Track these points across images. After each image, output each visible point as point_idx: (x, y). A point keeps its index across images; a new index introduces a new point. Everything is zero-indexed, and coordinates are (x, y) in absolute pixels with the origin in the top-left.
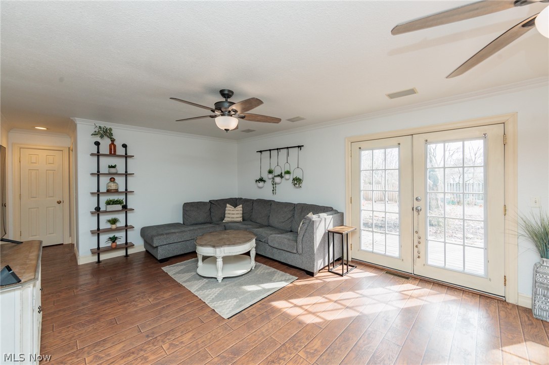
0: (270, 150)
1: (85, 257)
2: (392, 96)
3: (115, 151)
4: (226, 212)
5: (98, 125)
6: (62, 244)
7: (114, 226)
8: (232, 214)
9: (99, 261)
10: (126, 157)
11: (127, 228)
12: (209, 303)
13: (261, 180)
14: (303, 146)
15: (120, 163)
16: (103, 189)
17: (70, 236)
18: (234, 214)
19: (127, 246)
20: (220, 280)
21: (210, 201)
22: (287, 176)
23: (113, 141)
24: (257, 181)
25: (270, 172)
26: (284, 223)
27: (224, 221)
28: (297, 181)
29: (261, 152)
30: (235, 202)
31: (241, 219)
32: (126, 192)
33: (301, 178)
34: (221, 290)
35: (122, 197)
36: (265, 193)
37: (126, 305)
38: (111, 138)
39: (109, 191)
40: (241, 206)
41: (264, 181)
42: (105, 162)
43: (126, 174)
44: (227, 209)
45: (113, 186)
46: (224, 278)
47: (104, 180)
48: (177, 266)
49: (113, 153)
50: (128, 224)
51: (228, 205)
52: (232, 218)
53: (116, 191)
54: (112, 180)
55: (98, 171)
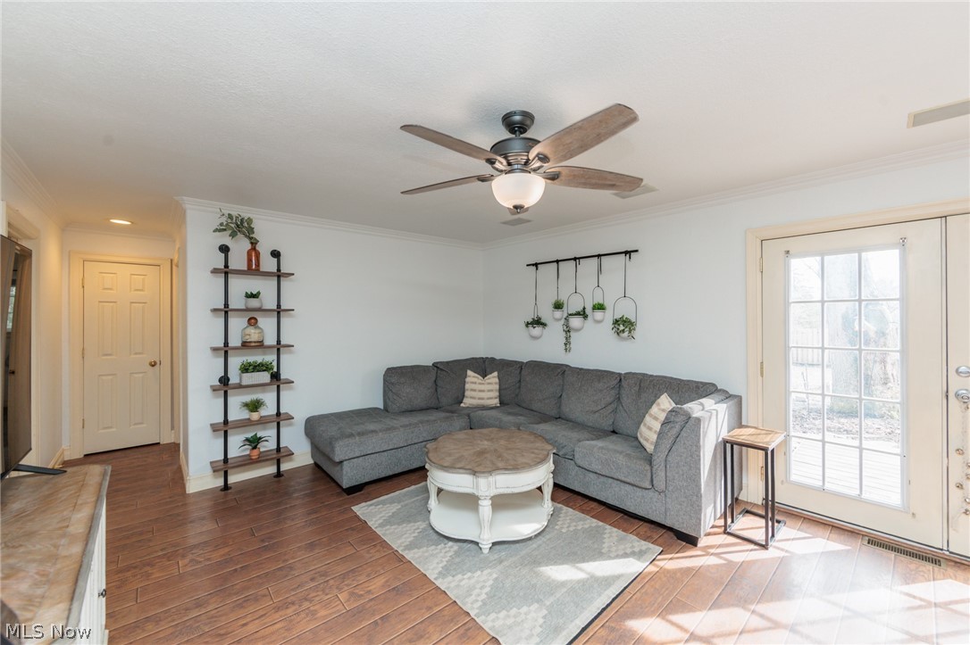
0: (557, 261)
1: (200, 478)
2: (919, 119)
3: (258, 264)
4: (467, 386)
5: (226, 212)
6: (159, 443)
7: (255, 416)
8: (480, 391)
9: (226, 487)
10: (279, 275)
11: (279, 418)
12: (478, 615)
13: (538, 322)
14: (636, 251)
15: (266, 288)
16: (235, 341)
17: (173, 428)
18: (483, 391)
19: (280, 454)
20: (486, 546)
21: (435, 365)
22: (599, 315)
23: (254, 243)
24: (528, 324)
25: (558, 306)
26: (597, 414)
27: (462, 405)
28: (624, 326)
29: (536, 265)
30: (483, 366)
31: (496, 402)
32: (279, 347)
33: (633, 320)
34: (495, 576)
35: (270, 358)
36: (547, 348)
37: (290, 611)
38: (251, 238)
39: (245, 345)
40: (496, 374)
41: (544, 325)
42: (239, 286)
43: (279, 311)
44: (468, 379)
45: (253, 335)
46: (494, 544)
47: (238, 324)
48: (383, 503)
49: (253, 269)
50: (282, 411)
51: (470, 373)
52: (479, 399)
53: (260, 345)
54: (252, 322)
55: (226, 305)
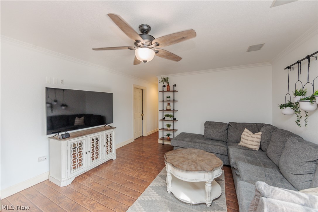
0: (299, 62)
3: (169, 89)
4: (242, 136)
5: (163, 77)
7: (169, 128)
8: (246, 140)
9: (163, 144)
10: (174, 91)
11: (174, 130)
15: (171, 94)
16: (165, 109)
18: (247, 140)
21: (229, 123)
23: (168, 84)
27: (239, 144)
29: (288, 68)
32: (174, 111)
35: (172, 113)
38: (167, 82)
39: (167, 110)
40: (261, 133)
42: (166, 94)
43: (174, 101)
44: (244, 133)
45: (169, 108)
49: (168, 91)
52: (245, 143)
53: (170, 110)
54: (169, 104)
55: (163, 100)
